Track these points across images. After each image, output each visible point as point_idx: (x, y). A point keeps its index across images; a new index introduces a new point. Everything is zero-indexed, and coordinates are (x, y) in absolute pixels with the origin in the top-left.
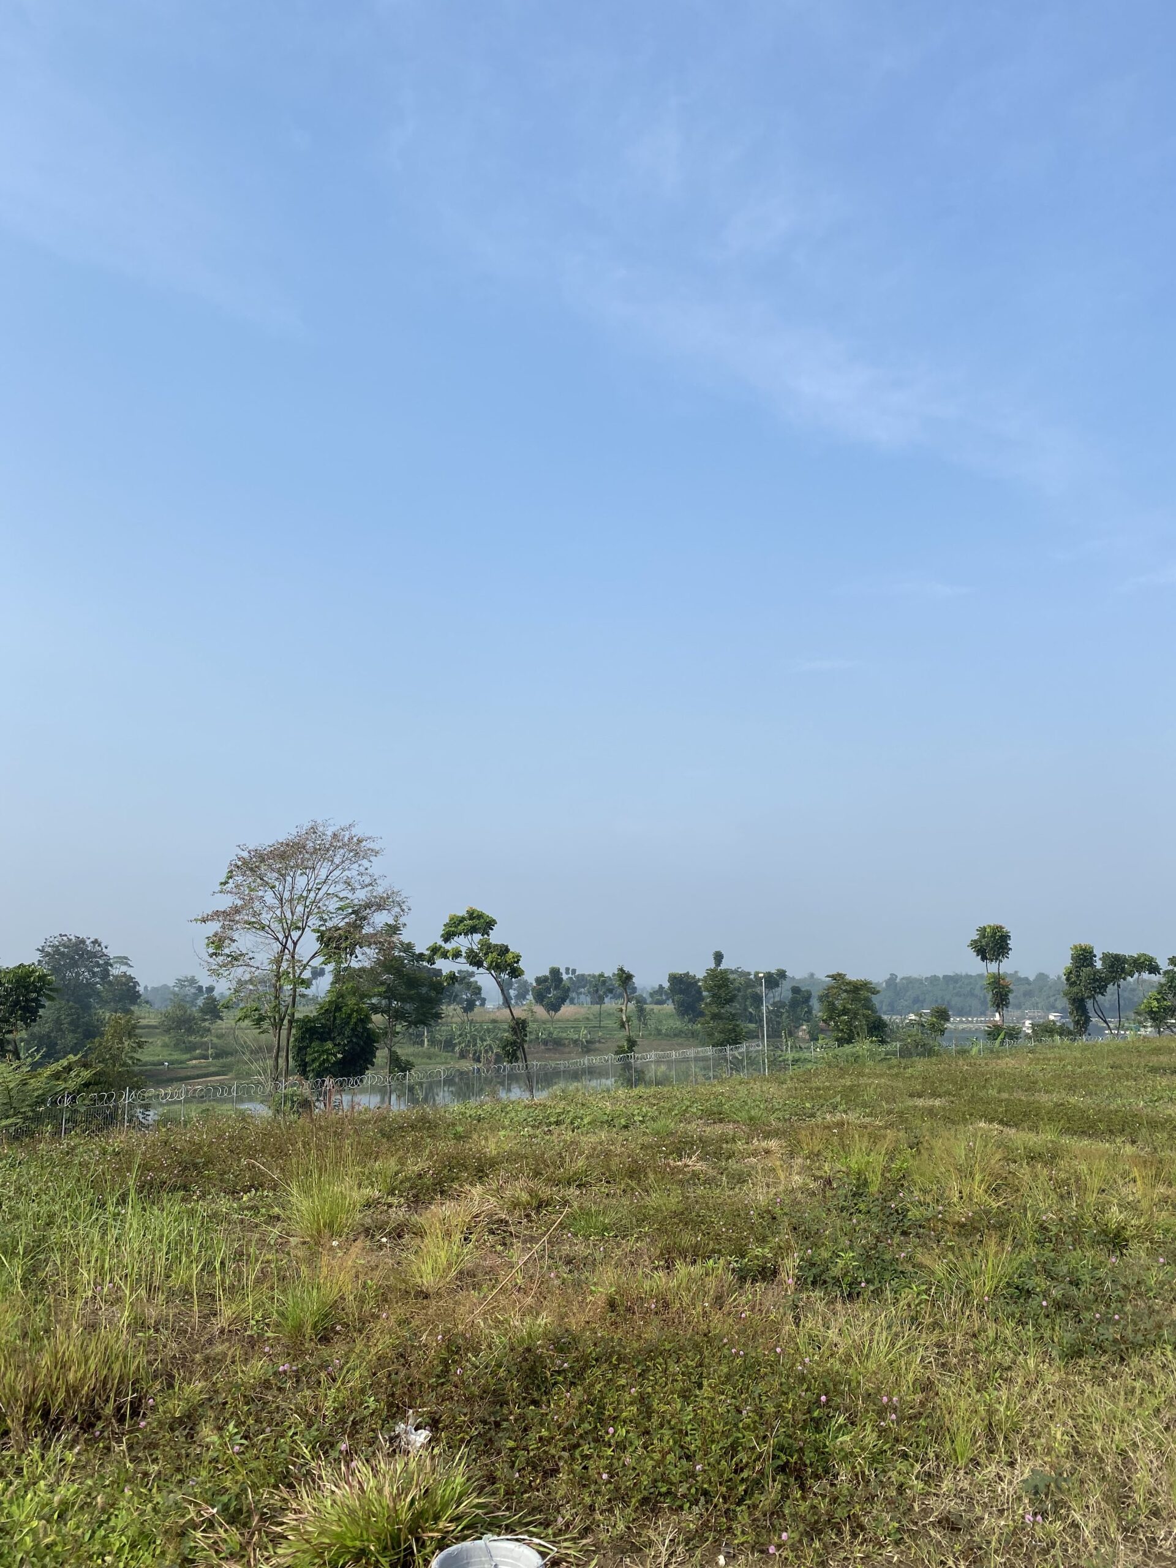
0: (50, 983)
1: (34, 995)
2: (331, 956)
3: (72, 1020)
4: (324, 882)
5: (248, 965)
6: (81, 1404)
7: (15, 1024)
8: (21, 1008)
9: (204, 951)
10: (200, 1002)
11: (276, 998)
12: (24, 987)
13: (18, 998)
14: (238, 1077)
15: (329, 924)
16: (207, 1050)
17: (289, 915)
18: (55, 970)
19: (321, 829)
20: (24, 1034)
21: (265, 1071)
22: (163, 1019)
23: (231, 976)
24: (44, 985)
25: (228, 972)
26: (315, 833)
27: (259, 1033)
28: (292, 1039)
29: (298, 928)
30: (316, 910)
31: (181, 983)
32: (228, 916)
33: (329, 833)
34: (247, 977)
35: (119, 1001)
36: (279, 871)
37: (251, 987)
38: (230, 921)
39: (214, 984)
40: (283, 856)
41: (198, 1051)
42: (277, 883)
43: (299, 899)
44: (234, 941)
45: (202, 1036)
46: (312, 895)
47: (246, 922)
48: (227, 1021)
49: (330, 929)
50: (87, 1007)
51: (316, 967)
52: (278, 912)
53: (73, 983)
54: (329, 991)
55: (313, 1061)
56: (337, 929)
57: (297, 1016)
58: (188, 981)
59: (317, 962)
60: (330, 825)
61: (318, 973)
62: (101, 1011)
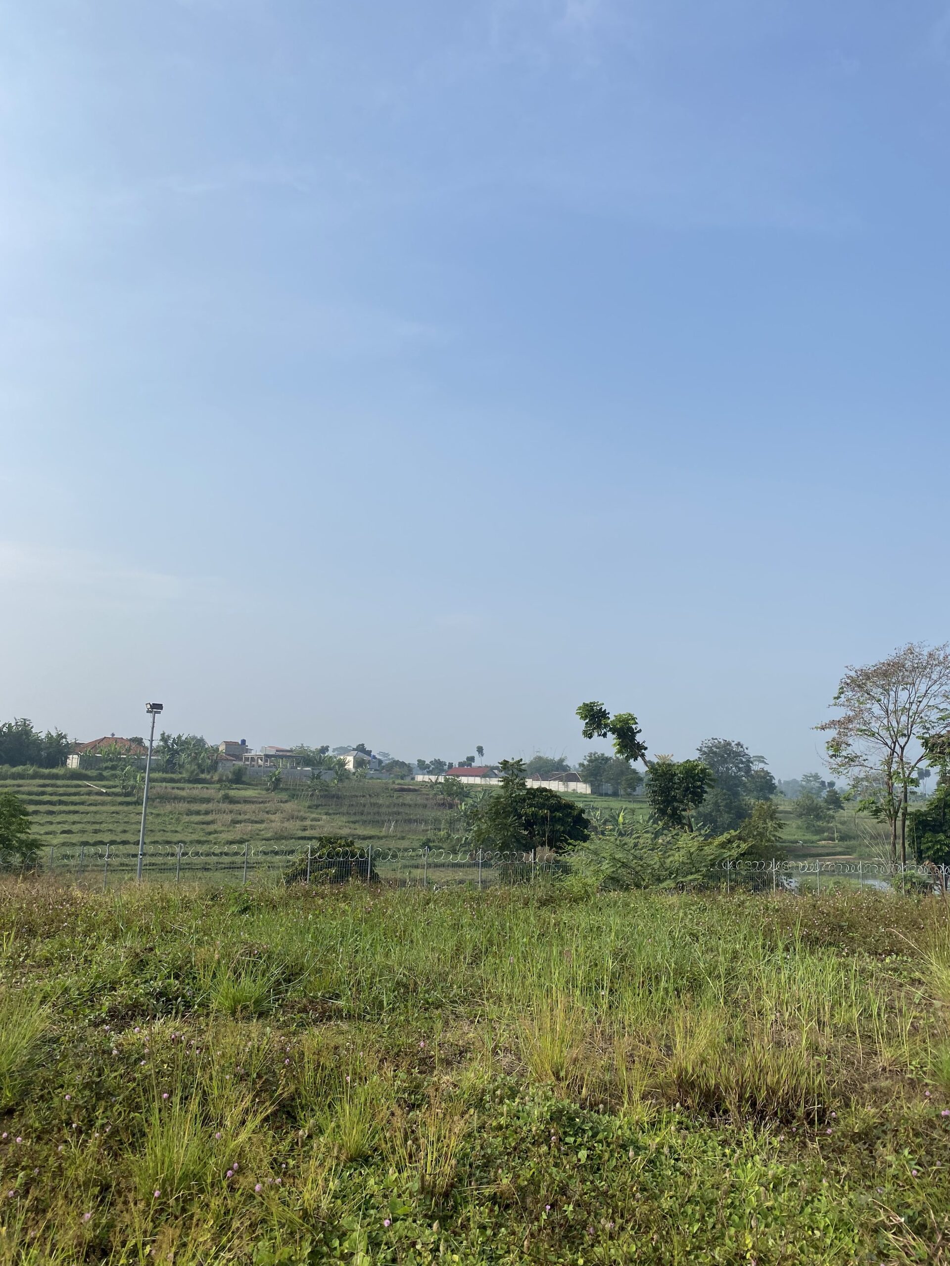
0: (709, 775)
1: (699, 783)
2: (936, 760)
3: (727, 803)
4: (924, 696)
5: (863, 765)
6: (778, 1103)
7: (687, 805)
8: (690, 793)
9: (825, 753)
10: (824, 794)
11: (890, 794)
12: (691, 777)
13: (688, 785)
14: (861, 857)
15: (932, 732)
16: (833, 833)
17: (895, 724)
18: (712, 765)
19: (917, 650)
20: (693, 812)
21: (885, 854)
22: (796, 806)
23: (850, 774)
24: (705, 776)
25: (846, 771)
26: (912, 653)
27: (878, 822)
28: (906, 829)
29: (904, 735)
30: (919, 720)
31: (807, 778)
32: (843, 724)
33: (925, 653)
34: (862, 775)
35: (761, 790)
36: (883, 687)
37: (866, 783)
38: (844, 729)
39: (835, 780)
40: (885, 674)
41: (826, 834)
42: (882, 697)
43: (902, 710)
44: (849, 745)
45: (828, 822)
46: (914, 707)
47: (858, 730)
48: (848, 812)
49: (933, 737)
50: (736, 794)
51: (922, 769)
52: (886, 721)
53: (724, 775)
54: (937, 790)
55: (928, 849)
56: (940, 736)
57: (909, 810)
58: (812, 776)
59: (924, 764)
60: (925, 646)
61: (924, 774)
62: (747, 798)
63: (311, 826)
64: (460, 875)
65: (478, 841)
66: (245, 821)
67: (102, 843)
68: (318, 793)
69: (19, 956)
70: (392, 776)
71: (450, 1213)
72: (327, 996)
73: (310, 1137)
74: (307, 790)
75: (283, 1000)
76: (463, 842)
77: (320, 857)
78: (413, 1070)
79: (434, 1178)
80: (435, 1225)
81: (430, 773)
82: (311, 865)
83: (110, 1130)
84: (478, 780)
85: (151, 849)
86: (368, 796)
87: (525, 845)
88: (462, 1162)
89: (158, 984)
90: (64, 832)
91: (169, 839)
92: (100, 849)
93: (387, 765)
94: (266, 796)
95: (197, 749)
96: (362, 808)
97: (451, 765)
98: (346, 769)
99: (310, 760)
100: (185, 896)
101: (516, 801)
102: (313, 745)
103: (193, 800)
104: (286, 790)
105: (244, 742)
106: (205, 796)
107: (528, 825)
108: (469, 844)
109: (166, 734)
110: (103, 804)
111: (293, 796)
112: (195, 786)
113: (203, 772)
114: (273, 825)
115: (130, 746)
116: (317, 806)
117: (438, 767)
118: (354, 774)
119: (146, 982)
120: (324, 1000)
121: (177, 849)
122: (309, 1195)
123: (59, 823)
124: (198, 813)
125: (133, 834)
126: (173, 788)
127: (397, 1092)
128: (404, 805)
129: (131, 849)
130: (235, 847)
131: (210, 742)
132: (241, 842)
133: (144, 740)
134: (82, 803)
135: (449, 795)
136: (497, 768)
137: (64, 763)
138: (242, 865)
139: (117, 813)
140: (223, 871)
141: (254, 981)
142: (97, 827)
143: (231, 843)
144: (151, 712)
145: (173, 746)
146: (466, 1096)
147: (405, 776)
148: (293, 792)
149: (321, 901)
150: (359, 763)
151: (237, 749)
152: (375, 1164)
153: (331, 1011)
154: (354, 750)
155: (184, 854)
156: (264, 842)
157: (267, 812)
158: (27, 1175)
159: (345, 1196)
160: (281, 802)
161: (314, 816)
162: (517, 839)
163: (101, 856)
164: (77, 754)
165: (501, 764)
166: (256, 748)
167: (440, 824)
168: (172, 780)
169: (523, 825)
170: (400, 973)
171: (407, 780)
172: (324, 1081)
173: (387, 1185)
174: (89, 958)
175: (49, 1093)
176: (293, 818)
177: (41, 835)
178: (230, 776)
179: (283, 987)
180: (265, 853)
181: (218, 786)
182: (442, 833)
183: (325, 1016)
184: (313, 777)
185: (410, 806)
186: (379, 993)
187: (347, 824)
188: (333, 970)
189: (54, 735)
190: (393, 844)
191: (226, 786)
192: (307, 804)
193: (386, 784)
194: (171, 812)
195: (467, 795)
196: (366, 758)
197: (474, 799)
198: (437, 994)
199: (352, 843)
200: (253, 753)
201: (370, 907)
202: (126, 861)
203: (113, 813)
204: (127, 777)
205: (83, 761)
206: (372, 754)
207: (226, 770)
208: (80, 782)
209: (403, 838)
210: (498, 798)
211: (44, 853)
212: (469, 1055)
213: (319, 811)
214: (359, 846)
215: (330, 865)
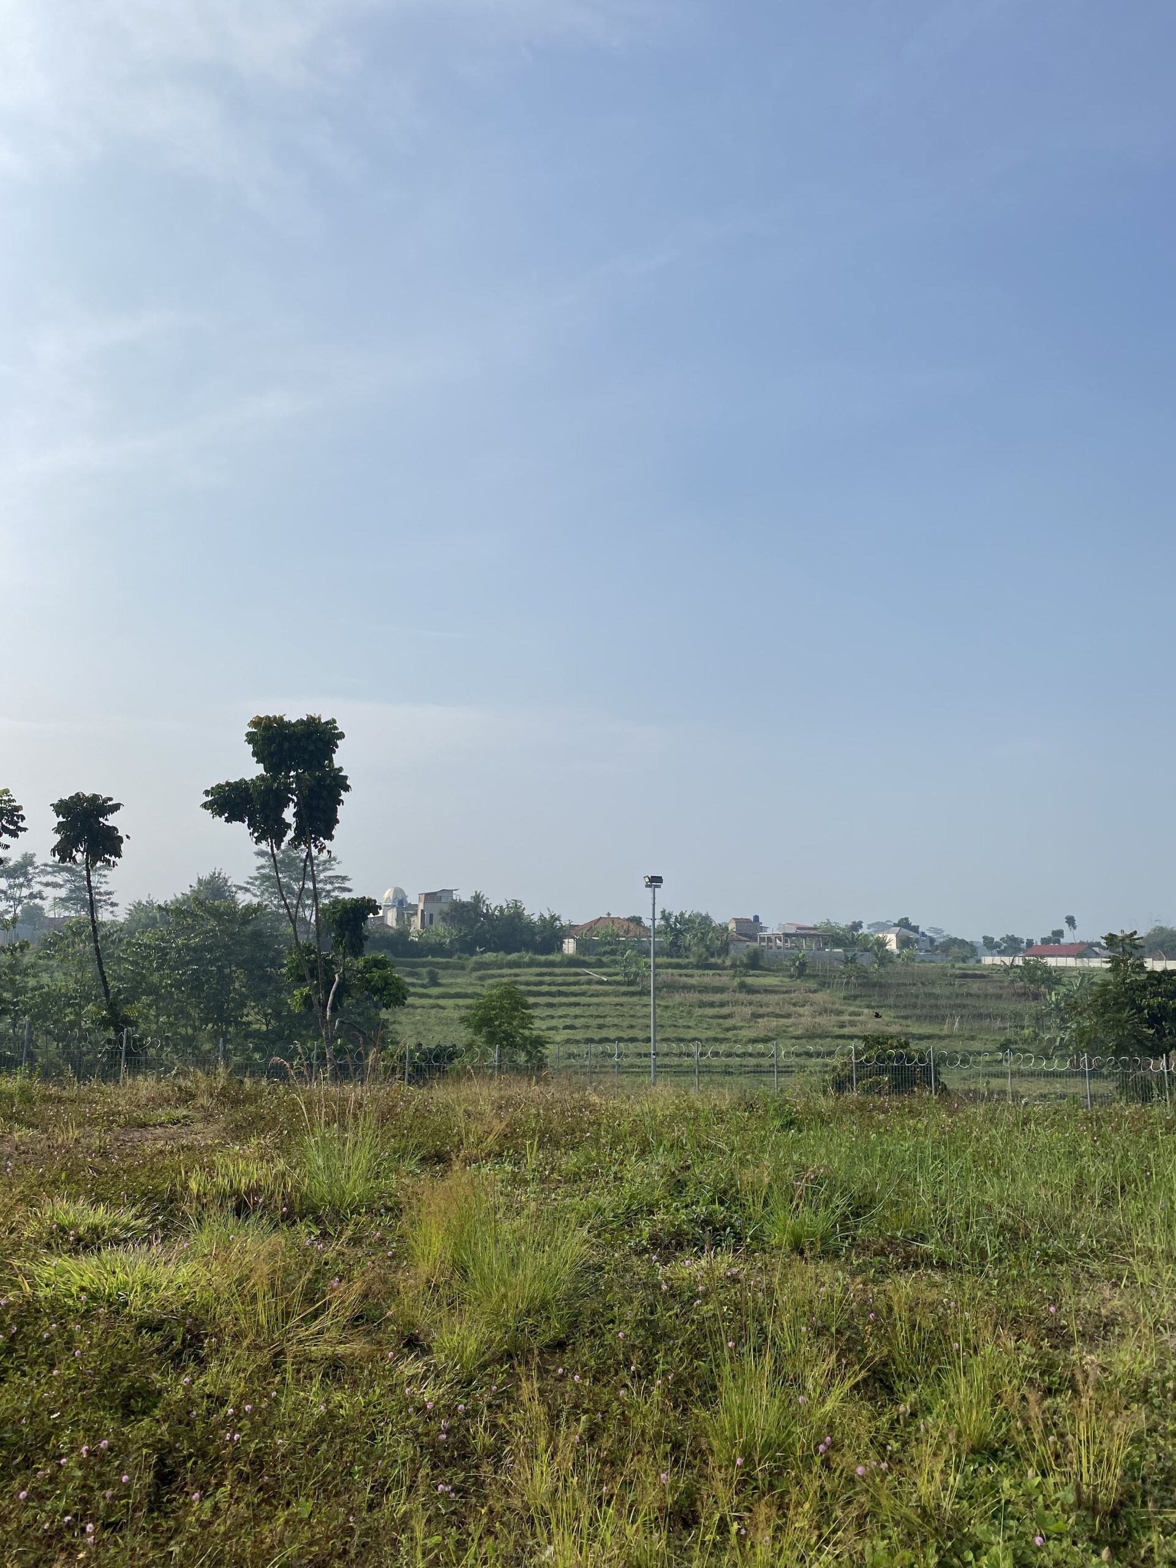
63: (850, 1021)
64: (1058, 1086)
65: (1081, 1042)
66: (768, 1015)
67: (606, 1040)
68: (855, 981)
69: (545, 1169)
70: (950, 958)
71: (1122, 1540)
72: (909, 1236)
73: (913, 1414)
74: (840, 977)
75: (854, 1239)
76: (1057, 1044)
77: (867, 1061)
78: (1042, 1343)
79: (1095, 1490)
80: (1105, 1553)
81: (1001, 953)
82: (857, 1070)
83: (673, 1378)
84: (1071, 962)
85: (664, 1048)
86: (920, 985)
87: (1150, 1049)
88: (1130, 1473)
89: (701, 1210)
90: (566, 1027)
91: (681, 1036)
92: (608, 1047)
93: (942, 944)
94: (791, 984)
95: (704, 929)
96: (914, 1000)
97: (1030, 943)
98: (887, 950)
99: (840, 940)
100: (715, 1105)
101: (1132, 989)
102: (843, 921)
103: (704, 989)
104: (814, 976)
105: (756, 918)
106: (718, 984)
107: (1154, 1020)
108: (1067, 1047)
109: (667, 912)
110: (606, 994)
111: (824, 985)
112: (706, 972)
113: (712, 956)
114: (803, 1020)
115: (629, 927)
116: (855, 997)
117: (1012, 945)
118: (899, 956)
119: (687, 1206)
120: (907, 1242)
121: (693, 1048)
122: (926, 1489)
123: (560, 1017)
124: (712, 1005)
125: (641, 1029)
126: (681, 975)
127: (1024, 1371)
128: (969, 995)
129: (642, 1048)
130: (761, 1047)
131: (718, 920)
132: (766, 1040)
133: (643, 920)
134: (583, 994)
135: (1032, 982)
136: (1098, 944)
137: (560, 949)
138: (771, 1069)
139: (621, 1005)
140: (747, 1075)
141: (815, 1213)
142: (601, 1021)
143: (755, 1041)
144: (650, 886)
145: (676, 925)
146: (1122, 1385)
147: (968, 958)
148: (823, 979)
149: (882, 1117)
150: (904, 943)
151: (750, 928)
152: (1006, 1460)
153: (917, 1256)
154: (895, 925)
155: (702, 1054)
156: (793, 1040)
157: (794, 1005)
158: (590, 1420)
159: (971, 1497)
160: (810, 991)
161: (852, 1009)
162: (1138, 1041)
163: (611, 1056)
164: (573, 938)
165: (1105, 938)
166: (772, 925)
167: (1023, 1019)
168: (678, 966)
169: (1146, 1021)
170: (1004, 1214)
171: (971, 963)
172: (924, 1346)
173: (1027, 1490)
174: (619, 1176)
175: (600, 1327)
176: (826, 1012)
177: (542, 1030)
178: (745, 961)
179: (851, 1222)
180: (798, 1055)
181: (732, 972)
182: (1026, 1031)
183: (911, 1262)
184: (847, 961)
185: (978, 996)
186: (978, 1237)
187: (896, 1020)
188: (914, 1205)
189: (547, 917)
190: (959, 1045)
191: (741, 972)
192: (842, 994)
193: (943, 968)
194: (680, 1004)
195: (1058, 982)
196: (912, 935)
197: (1068, 987)
198: (1057, 1244)
199: (907, 1044)
200: (769, 932)
201: (949, 1126)
202: (637, 1061)
203: (617, 1005)
204: (628, 963)
205: (581, 946)
206: (920, 930)
207: (739, 952)
208: (578, 970)
209: (973, 1038)
210: (1105, 984)
211: (549, 1050)
212: (1117, 1330)
213: (857, 1002)
214: (916, 1048)
215: (881, 1072)
